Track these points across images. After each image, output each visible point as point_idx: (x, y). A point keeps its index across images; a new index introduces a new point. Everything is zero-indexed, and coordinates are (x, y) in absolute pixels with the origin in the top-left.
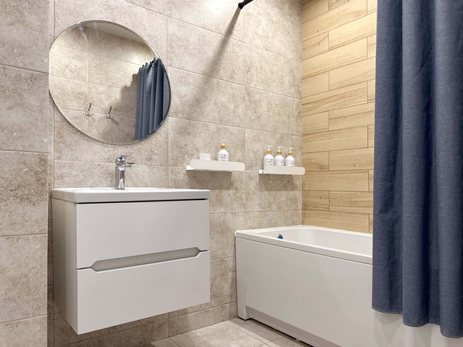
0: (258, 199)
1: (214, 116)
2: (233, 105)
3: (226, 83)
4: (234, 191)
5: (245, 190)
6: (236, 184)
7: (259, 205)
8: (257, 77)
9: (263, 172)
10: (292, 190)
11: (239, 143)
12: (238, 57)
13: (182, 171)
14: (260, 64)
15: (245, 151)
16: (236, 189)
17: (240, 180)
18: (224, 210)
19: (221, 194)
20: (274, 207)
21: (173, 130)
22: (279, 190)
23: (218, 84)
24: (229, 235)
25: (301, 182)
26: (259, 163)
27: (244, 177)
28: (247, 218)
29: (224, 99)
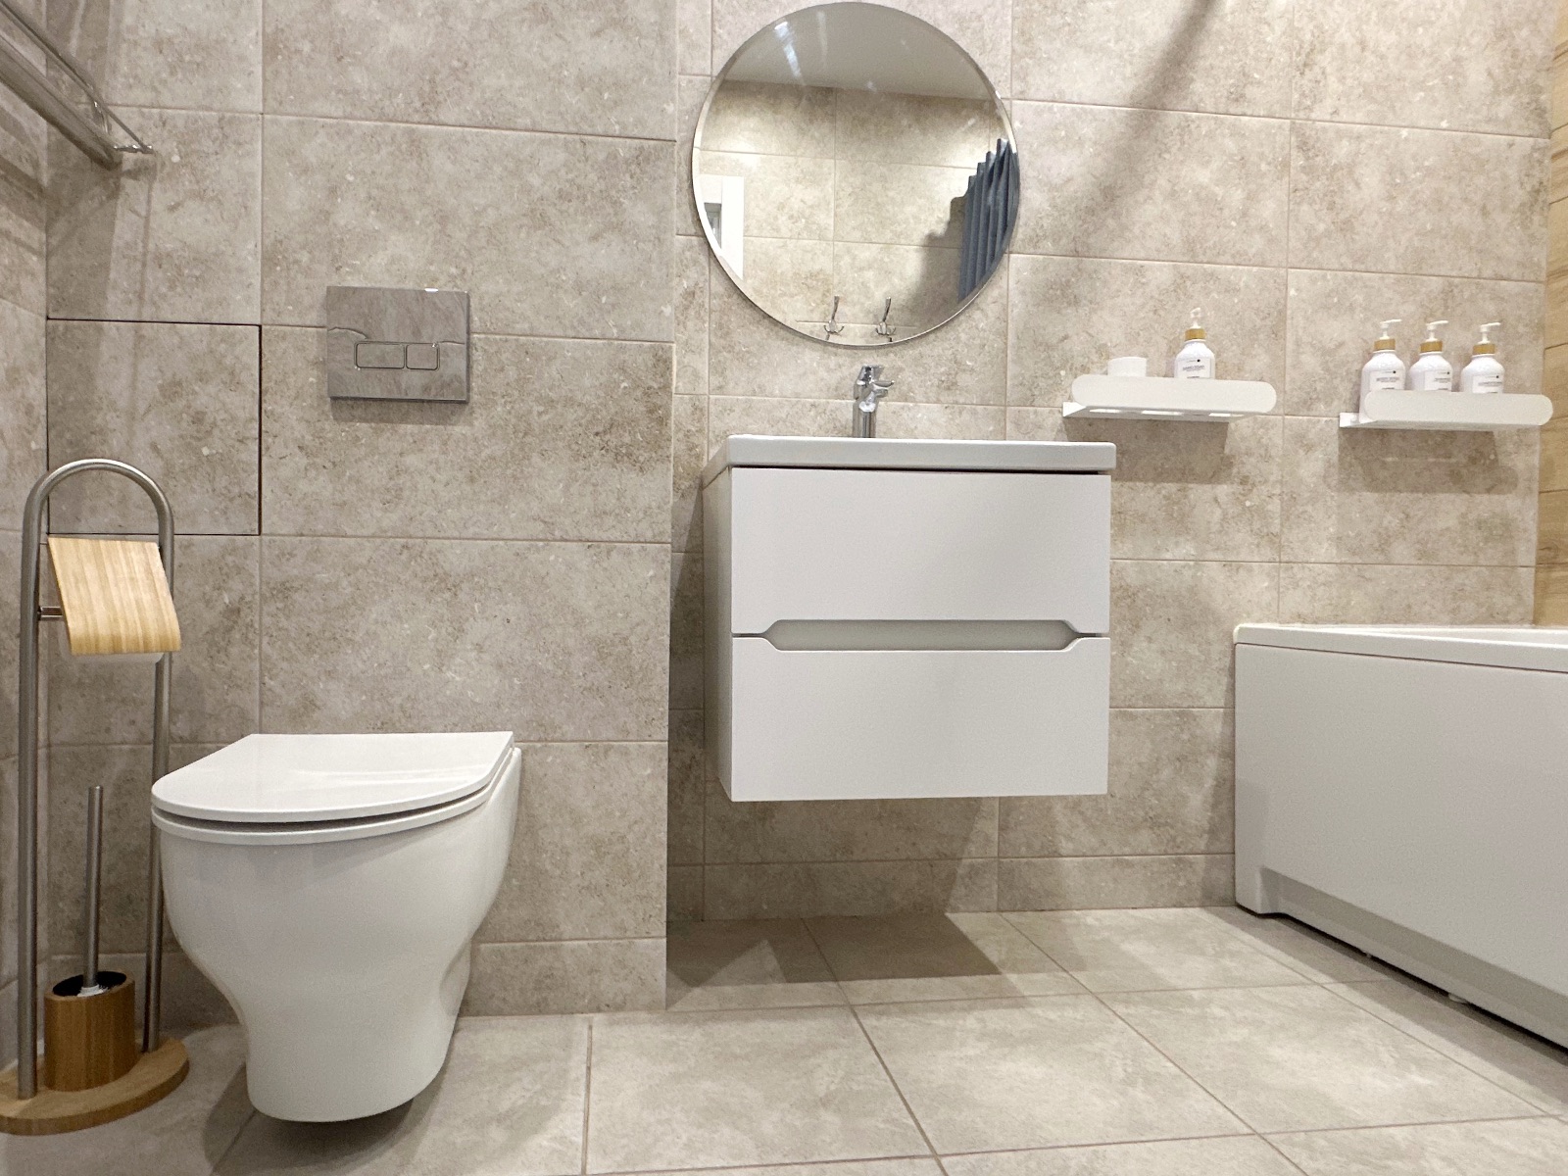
0: (1334, 516)
1: (1165, 235)
2: (1239, 192)
3: (1216, 119)
4: (1237, 488)
5: (1279, 486)
6: (1243, 463)
7: (1339, 540)
8: (1342, 80)
9: (1357, 421)
10: (1489, 491)
11: (1258, 322)
12: (1266, 23)
13: (1050, 421)
14: (1358, 34)
15: (1284, 348)
16: (1244, 481)
17: (1262, 452)
18: (1193, 552)
19: (1186, 497)
20: (1401, 551)
21: (1023, 293)
22: (1428, 490)
23: (1184, 128)
24: (1211, 635)
25: (1536, 460)
26: (1341, 389)
27: (1279, 442)
28: (1282, 583)
29: (1204, 176)
